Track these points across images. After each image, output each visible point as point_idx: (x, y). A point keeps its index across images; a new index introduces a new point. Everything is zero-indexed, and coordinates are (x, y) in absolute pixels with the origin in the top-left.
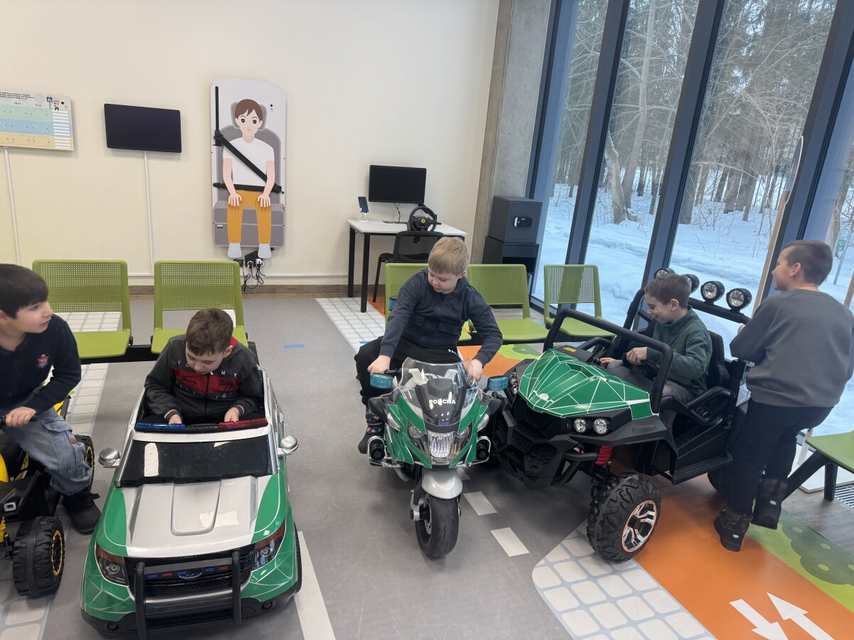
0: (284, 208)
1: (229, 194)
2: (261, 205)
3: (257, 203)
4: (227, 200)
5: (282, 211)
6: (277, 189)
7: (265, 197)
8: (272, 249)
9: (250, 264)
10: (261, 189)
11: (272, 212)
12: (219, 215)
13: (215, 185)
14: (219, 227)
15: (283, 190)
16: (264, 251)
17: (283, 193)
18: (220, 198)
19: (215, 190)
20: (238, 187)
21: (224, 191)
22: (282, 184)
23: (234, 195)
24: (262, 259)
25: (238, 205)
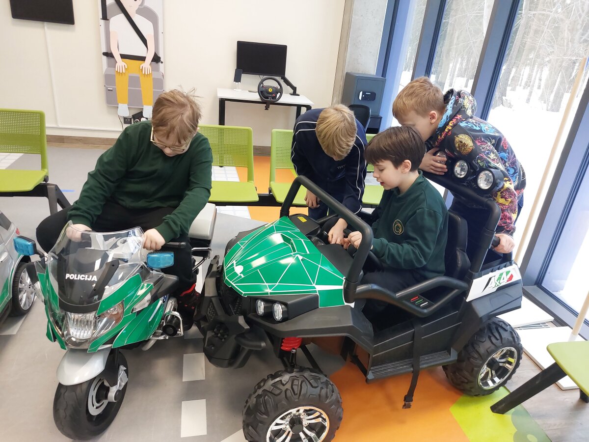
0: (163, 76)
1: (117, 62)
3: (141, 71)
4: (115, 67)
5: (162, 78)
6: (156, 59)
7: (147, 65)
10: (143, 59)
11: (153, 78)
12: (109, 79)
13: (105, 54)
14: (109, 90)
15: (162, 60)
16: (147, 111)
17: (162, 62)
18: (109, 65)
19: (105, 57)
20: (123, 56)
22: (161, 55)
23: (120, 63)
24: (146, 118)
25: (124, 72)
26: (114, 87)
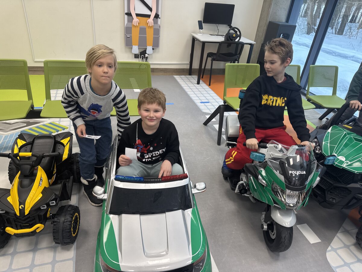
0: (160, 27)
1: (133, 19)
2: (149, 25)
3: (147, 24)
4: (132, 22)
6: (157, 16)
8: (153, 49)
9: (142, 57)
10: (149, 16)
11: (154, 29)
12: (128, 30)
13: (126, 14)
14: (128, 37)
15: (160, 16)
16: (149, 50)
17: (160, 18)
18: (129, 21)
19: (126, 16)
20: (138, 15)
21: (131, 17)
22: (159, 13)
23: (136, 20)
24: (148, 54)
25: (137, 25)
26: (130, 35)
